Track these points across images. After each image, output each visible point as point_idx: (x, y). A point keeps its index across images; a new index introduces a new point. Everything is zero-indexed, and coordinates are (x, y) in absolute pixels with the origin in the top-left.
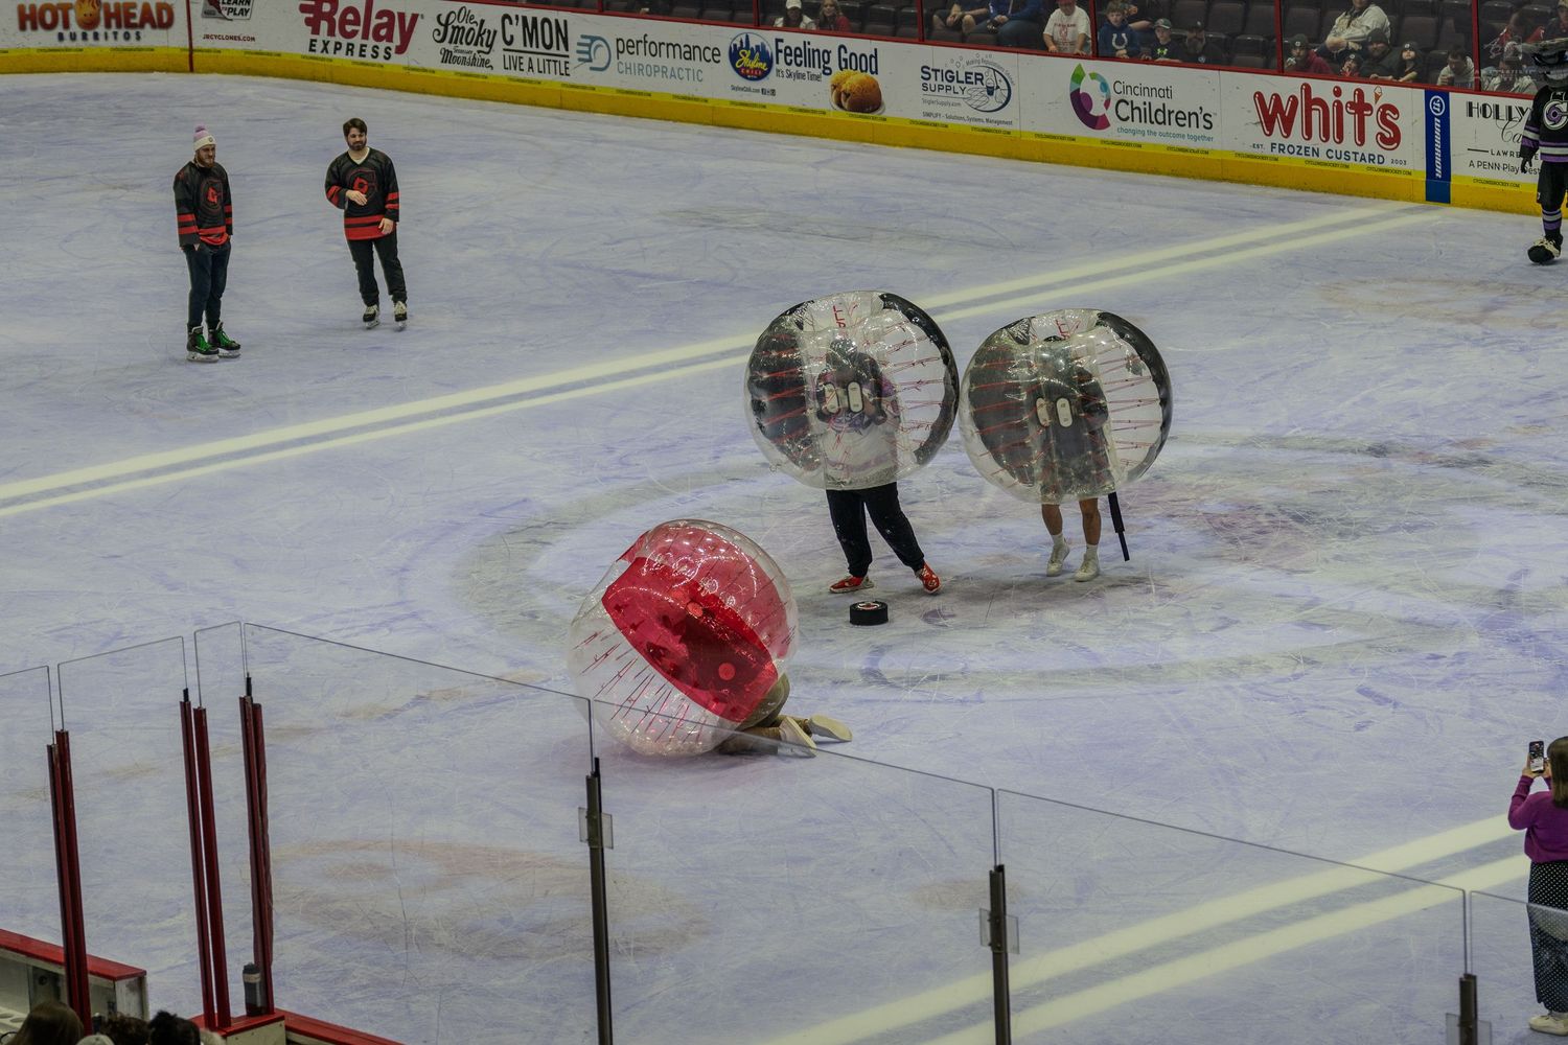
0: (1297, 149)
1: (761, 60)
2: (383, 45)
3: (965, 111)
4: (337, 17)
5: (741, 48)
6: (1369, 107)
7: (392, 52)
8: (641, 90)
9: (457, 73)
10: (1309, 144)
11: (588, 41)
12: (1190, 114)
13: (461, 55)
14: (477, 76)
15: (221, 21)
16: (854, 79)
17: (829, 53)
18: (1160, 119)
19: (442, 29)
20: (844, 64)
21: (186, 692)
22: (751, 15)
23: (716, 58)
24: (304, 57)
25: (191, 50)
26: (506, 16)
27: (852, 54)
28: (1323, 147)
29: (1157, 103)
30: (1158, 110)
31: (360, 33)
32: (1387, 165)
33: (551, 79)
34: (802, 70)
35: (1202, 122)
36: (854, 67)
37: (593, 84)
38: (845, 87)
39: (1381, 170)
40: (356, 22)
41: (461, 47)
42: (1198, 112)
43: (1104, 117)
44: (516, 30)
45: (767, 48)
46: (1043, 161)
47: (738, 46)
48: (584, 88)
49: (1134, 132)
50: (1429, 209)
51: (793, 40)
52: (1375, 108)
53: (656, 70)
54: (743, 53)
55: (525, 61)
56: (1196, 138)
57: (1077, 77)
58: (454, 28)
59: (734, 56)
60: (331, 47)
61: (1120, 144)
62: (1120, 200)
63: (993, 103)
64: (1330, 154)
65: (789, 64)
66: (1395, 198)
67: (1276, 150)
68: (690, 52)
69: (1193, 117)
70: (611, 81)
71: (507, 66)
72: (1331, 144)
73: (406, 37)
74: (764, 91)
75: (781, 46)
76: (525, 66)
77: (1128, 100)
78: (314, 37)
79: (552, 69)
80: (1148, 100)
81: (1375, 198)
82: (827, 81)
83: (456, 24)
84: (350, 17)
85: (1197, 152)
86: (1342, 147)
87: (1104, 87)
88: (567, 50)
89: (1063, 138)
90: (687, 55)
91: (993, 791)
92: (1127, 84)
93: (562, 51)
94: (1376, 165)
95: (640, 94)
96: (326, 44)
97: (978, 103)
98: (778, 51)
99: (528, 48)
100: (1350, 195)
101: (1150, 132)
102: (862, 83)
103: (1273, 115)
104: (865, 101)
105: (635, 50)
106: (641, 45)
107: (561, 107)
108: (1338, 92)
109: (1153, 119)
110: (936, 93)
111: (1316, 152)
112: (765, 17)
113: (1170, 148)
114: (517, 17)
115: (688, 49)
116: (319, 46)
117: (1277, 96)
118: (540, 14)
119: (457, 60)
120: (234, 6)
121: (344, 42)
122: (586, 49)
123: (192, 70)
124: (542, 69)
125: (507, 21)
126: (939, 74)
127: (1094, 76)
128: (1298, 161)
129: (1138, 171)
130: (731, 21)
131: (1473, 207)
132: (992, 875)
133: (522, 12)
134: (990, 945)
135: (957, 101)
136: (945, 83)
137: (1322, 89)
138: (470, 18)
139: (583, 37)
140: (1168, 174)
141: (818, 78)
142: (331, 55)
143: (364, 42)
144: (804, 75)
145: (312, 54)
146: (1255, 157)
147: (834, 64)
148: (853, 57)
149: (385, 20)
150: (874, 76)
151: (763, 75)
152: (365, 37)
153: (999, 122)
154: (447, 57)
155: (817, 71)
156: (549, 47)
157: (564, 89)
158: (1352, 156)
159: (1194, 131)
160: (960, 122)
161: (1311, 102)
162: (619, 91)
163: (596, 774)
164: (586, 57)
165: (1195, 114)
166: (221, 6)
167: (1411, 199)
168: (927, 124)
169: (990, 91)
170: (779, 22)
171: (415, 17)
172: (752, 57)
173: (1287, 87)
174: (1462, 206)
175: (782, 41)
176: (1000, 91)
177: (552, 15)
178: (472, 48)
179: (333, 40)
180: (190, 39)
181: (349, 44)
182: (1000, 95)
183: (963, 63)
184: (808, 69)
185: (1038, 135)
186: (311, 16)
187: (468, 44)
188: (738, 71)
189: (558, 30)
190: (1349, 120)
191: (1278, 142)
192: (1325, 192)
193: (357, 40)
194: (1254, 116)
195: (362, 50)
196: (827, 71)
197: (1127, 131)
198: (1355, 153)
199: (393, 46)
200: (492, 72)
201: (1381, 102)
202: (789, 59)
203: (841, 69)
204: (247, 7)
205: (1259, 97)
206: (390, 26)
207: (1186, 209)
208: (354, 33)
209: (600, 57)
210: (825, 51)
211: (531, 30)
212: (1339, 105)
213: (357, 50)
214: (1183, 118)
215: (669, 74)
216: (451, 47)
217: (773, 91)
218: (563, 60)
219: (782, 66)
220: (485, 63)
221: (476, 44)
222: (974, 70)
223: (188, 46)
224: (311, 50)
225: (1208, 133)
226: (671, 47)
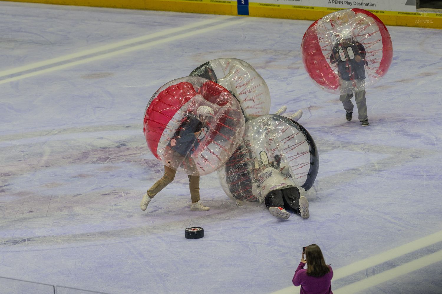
39: (217, 2)
46: (63, 4)
50: (239, 18)
62: (99, 20)
66: (224, 14)
81: (214, 14)
91: (54, 286)
100: (203, 13)
129: (107, 7)
131: (259, 16)
140: (120, 8)
167: (231, 14)
174: (254, 16)
192: (192, 13)
207: (129, 23)
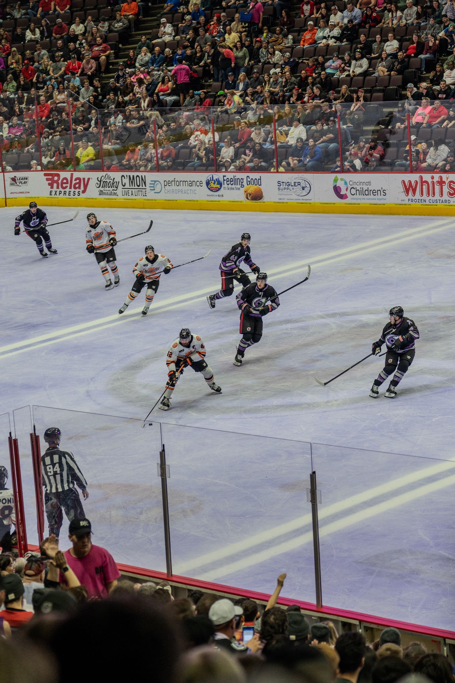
0: (418, 200)
1: (218, 184)
2: (77, 190)
3: (294, 196)
4: (60, 182)
5: (210, 180)
6: (444, 182)
7: (81, 193)
8: (173, 199)
9: (105, 199)
10: (422, 198)
11: (153, 183)
12: (378, 191)
13: (106, 192)
14: (112, 199)
15: (17, 187)
16: (252, 188)
17: (243, 179)
18: (367, 193)
19: (99, 183)
20: (249, 183)
21: (10, 433)
22: (214, 168)
23: (201, 185)
24: (48, 198)
25: (6, 199)
26: (123, 176)
27: (252, 179)
28: (427, 199)
29: (365, 188)
30: (366, 190)
31: (68, 187)
32: (452, 203)
33: (140, 198)
34: (233, 186)
35: (382, 193)
36: (252, 184)
37: (155, 198)
38: (249, 191)
39: (449, 205)
40: (67, 183)
41: (106, 189)
42: (381, 189)
43: (346, 194)
44: (126, 181)
45: (220, 179)
46: (323, 213)
47: (209, 179)
48: (152, 200)
49: (357, 199)
51: (229, 176)
52: (447, 182)
53: (179, 191)
54: (211, 182)
55: (130, 192)
56: (380, 199)
57: (336, 180)
58: (103, 182)
59: (208, 183)
60: (58, 193)
61: (352, 204)
63: (304, 193)
64: (430, 201)
65: (228, 185)
67: (410, 201)
68: (191, 184)
69: (379, 192)
70: (162, 197)
71: (123, 194)
72: (431, 197)
73: (86, 186)
74: (219, 196)
75: (225, 178)
76: (130, 194)
77: (355, 187)
78: (52, 190)
79: (140, 194)
80: (362, 186)
81: (447, 216)
82: (242, 190)
83: (104, 180)
84: (65, 181)
85: (381, 205)
86: (435, 198)
87: (346, 183)
88: (145, 186)
89: (330, 204)
90: (190, 185)
91: (311, 443)
92: (354, 181)
93: (144, 187)
94: (447, 204)
95: (173, 200)
96: (56, 192)
97: (298, 193)
98: (224, 180)
99: (131, 187)
100: (439, 216)
101: (363, 199)
102: (256, 189)
103: (409, 188)
104: (257, 197)
105: (171, 184)
106: (173, 182)
107: (144, 208)
108: (433, 178)
109: (364, 194)
110: (283, 191)
111: (425, 201)
112: (219, 168)
113: (370, 204)
114: (127, 176)
115: (190, 182)
116: (53, 193)
117: (410, 181)
118: (135, 174)
119: (105, 194)
120: (22, 181)
121: (63, 190)
122: (153, 185)
123: (6, 206)
124: (136, 194)
125: (123, 178)
126: (284, 184)
127: (342, 179)
128: (418, 205)
130: (206, 171)
132: (311, 475)
133: (128, 174)
134: (311, 501)
135: (291, 193)
136: (287, 187)
137: (427, 177)
138: (109, 178)
139: (152, 181)
140: (370, 214)
141: (239, 189)
142: (58, 196)
143: (70, 190)
144: (234, 188)
145: (51, 196)
146: (402, 205)
147: (245, 183)
148: (252, 180)
149: (78, 181)
150: (260, 186)
151: (218, 190)
152: (70, 188)
153: (306, 200)
154: (101, 193)
155: (239, 186)
156: (139, 186)
157: (145, 201)
158: (438, 201)
159: (379, 197)
160: (293, 201)
161: (423, 182)
162: (165, 200)
163: (163, 450)
164: (153, 188)
165: (380, 190)
166: (17, 181)
168: (280, 203)
169: (303, 188)
170: (224, 170)
171: (89, 179)
172: (214, 183)
173: (414, 177)
175: (225, 176)
176: (307, 188)
177: (140, 174)
178: (110, 189)
179: (58, 190)
180: (5, 194)
181: (64, 191)
182: (307, 190)
183: (293, 179)
184: (235, 186)
185: (321, 203)
186: (50, 182)
187: (109, 187)
188: (209, 189)
189: (142, 179)
190: (437, 188)
191: (411, 199)
192: (429, 215)
193: (67, 190)
194: (402, 189)
195: (69, 193)
196: (242, 186)
197: (354, 199)
198: (440, 200)
199: (81, 190)
200: (118, 197)
201: (449, 180)
202: (228, 183)
203: (248, 185)
204: (26, 181)
205: (404, 182)
206: (79, 183)
208: (66, 187)
209: (158, 188)
210: (241, 179)
211: (132, 180)
212: (433, 182)
213: (67, 193)
214: (375, 192)
215: (183, 192)
216: (102, 189)
217: (222, 195)
218: (144, 190)
219: (226, 186)
220: (115, 194)
221: (112, 187)
222: (297, 181)
223: (4, 197)
224: (50, 195)
225: (384, 197)
226: (184, 182)
